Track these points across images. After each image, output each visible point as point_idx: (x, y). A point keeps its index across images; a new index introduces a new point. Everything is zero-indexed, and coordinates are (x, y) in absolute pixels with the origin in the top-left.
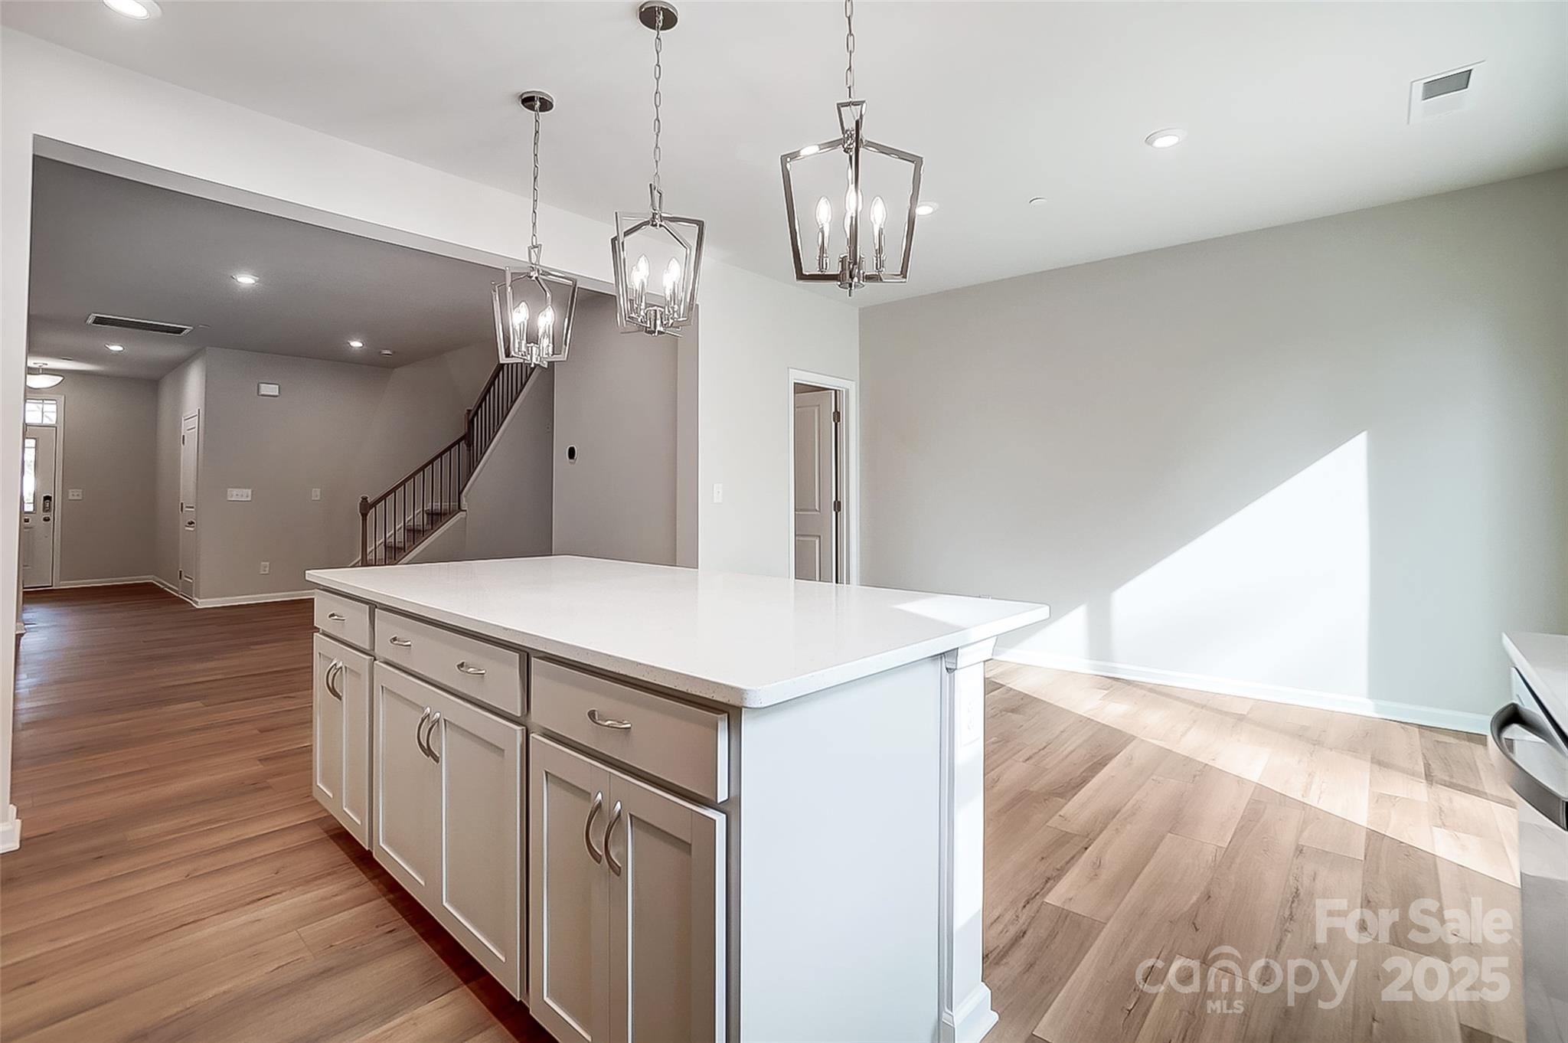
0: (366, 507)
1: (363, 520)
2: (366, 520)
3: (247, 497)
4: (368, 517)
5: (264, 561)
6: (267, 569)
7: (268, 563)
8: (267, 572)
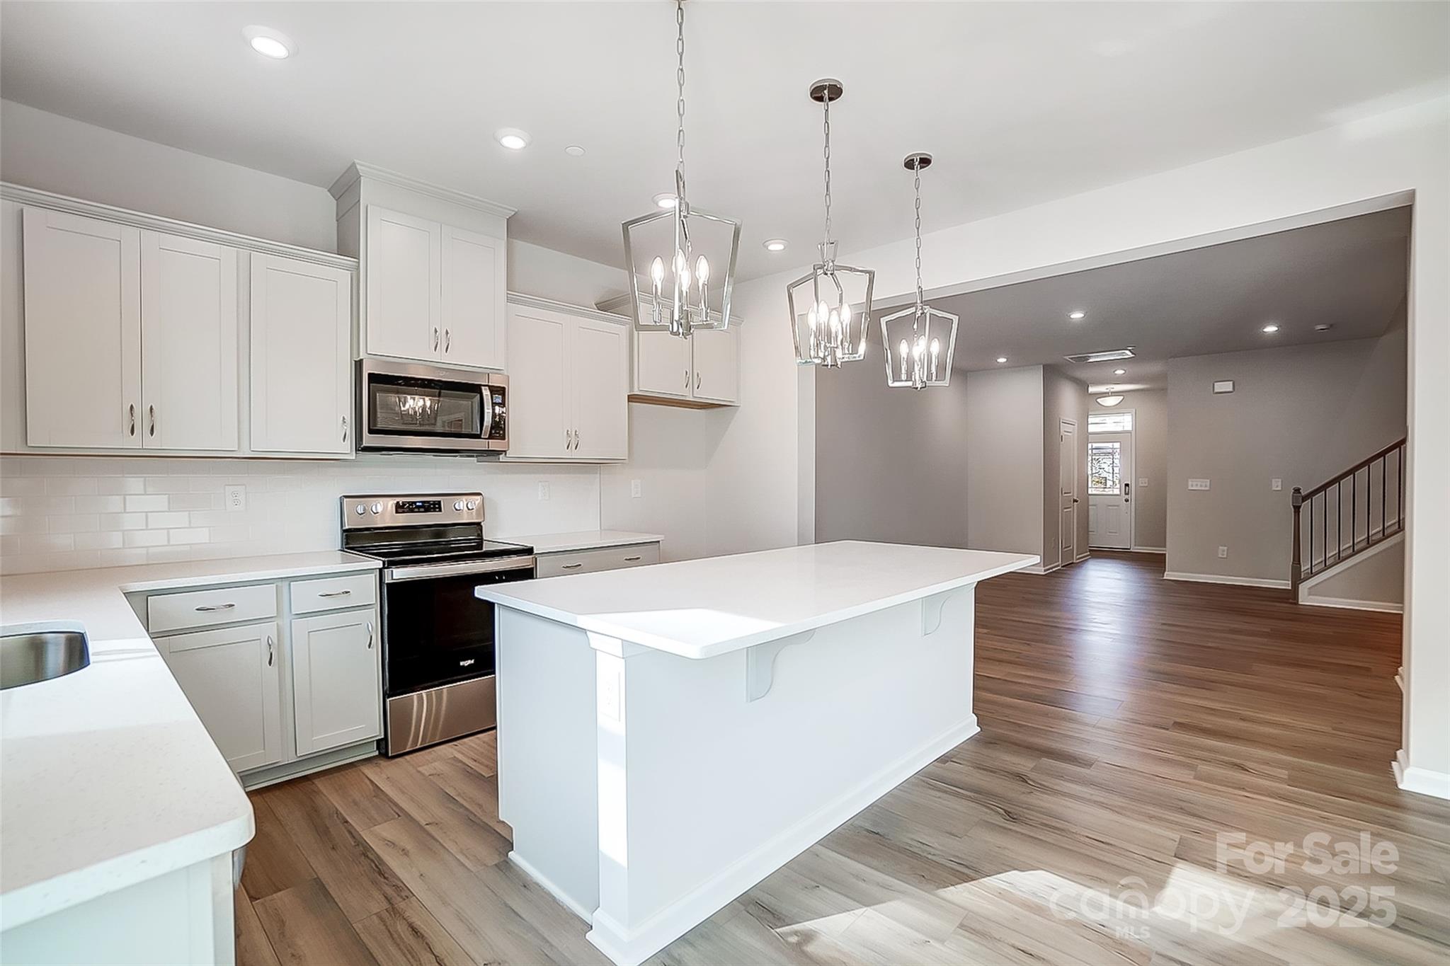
0: (1300, 499)
1: (1295, 512)
2: (1299, 512)
3: (1206, 486)
4: (1301, 510)
5: (1222, 546)
6: (1225, 553)
7: (1226, 548)
8: (1225, 556)
